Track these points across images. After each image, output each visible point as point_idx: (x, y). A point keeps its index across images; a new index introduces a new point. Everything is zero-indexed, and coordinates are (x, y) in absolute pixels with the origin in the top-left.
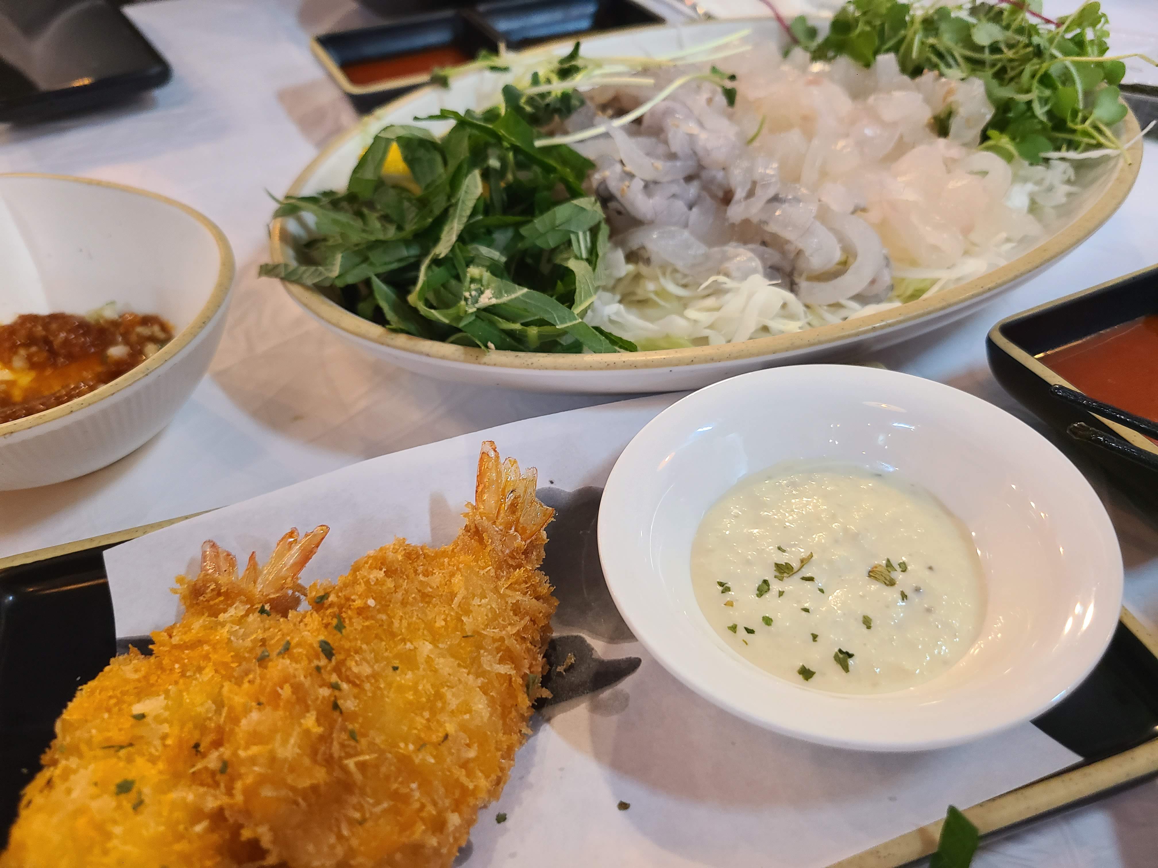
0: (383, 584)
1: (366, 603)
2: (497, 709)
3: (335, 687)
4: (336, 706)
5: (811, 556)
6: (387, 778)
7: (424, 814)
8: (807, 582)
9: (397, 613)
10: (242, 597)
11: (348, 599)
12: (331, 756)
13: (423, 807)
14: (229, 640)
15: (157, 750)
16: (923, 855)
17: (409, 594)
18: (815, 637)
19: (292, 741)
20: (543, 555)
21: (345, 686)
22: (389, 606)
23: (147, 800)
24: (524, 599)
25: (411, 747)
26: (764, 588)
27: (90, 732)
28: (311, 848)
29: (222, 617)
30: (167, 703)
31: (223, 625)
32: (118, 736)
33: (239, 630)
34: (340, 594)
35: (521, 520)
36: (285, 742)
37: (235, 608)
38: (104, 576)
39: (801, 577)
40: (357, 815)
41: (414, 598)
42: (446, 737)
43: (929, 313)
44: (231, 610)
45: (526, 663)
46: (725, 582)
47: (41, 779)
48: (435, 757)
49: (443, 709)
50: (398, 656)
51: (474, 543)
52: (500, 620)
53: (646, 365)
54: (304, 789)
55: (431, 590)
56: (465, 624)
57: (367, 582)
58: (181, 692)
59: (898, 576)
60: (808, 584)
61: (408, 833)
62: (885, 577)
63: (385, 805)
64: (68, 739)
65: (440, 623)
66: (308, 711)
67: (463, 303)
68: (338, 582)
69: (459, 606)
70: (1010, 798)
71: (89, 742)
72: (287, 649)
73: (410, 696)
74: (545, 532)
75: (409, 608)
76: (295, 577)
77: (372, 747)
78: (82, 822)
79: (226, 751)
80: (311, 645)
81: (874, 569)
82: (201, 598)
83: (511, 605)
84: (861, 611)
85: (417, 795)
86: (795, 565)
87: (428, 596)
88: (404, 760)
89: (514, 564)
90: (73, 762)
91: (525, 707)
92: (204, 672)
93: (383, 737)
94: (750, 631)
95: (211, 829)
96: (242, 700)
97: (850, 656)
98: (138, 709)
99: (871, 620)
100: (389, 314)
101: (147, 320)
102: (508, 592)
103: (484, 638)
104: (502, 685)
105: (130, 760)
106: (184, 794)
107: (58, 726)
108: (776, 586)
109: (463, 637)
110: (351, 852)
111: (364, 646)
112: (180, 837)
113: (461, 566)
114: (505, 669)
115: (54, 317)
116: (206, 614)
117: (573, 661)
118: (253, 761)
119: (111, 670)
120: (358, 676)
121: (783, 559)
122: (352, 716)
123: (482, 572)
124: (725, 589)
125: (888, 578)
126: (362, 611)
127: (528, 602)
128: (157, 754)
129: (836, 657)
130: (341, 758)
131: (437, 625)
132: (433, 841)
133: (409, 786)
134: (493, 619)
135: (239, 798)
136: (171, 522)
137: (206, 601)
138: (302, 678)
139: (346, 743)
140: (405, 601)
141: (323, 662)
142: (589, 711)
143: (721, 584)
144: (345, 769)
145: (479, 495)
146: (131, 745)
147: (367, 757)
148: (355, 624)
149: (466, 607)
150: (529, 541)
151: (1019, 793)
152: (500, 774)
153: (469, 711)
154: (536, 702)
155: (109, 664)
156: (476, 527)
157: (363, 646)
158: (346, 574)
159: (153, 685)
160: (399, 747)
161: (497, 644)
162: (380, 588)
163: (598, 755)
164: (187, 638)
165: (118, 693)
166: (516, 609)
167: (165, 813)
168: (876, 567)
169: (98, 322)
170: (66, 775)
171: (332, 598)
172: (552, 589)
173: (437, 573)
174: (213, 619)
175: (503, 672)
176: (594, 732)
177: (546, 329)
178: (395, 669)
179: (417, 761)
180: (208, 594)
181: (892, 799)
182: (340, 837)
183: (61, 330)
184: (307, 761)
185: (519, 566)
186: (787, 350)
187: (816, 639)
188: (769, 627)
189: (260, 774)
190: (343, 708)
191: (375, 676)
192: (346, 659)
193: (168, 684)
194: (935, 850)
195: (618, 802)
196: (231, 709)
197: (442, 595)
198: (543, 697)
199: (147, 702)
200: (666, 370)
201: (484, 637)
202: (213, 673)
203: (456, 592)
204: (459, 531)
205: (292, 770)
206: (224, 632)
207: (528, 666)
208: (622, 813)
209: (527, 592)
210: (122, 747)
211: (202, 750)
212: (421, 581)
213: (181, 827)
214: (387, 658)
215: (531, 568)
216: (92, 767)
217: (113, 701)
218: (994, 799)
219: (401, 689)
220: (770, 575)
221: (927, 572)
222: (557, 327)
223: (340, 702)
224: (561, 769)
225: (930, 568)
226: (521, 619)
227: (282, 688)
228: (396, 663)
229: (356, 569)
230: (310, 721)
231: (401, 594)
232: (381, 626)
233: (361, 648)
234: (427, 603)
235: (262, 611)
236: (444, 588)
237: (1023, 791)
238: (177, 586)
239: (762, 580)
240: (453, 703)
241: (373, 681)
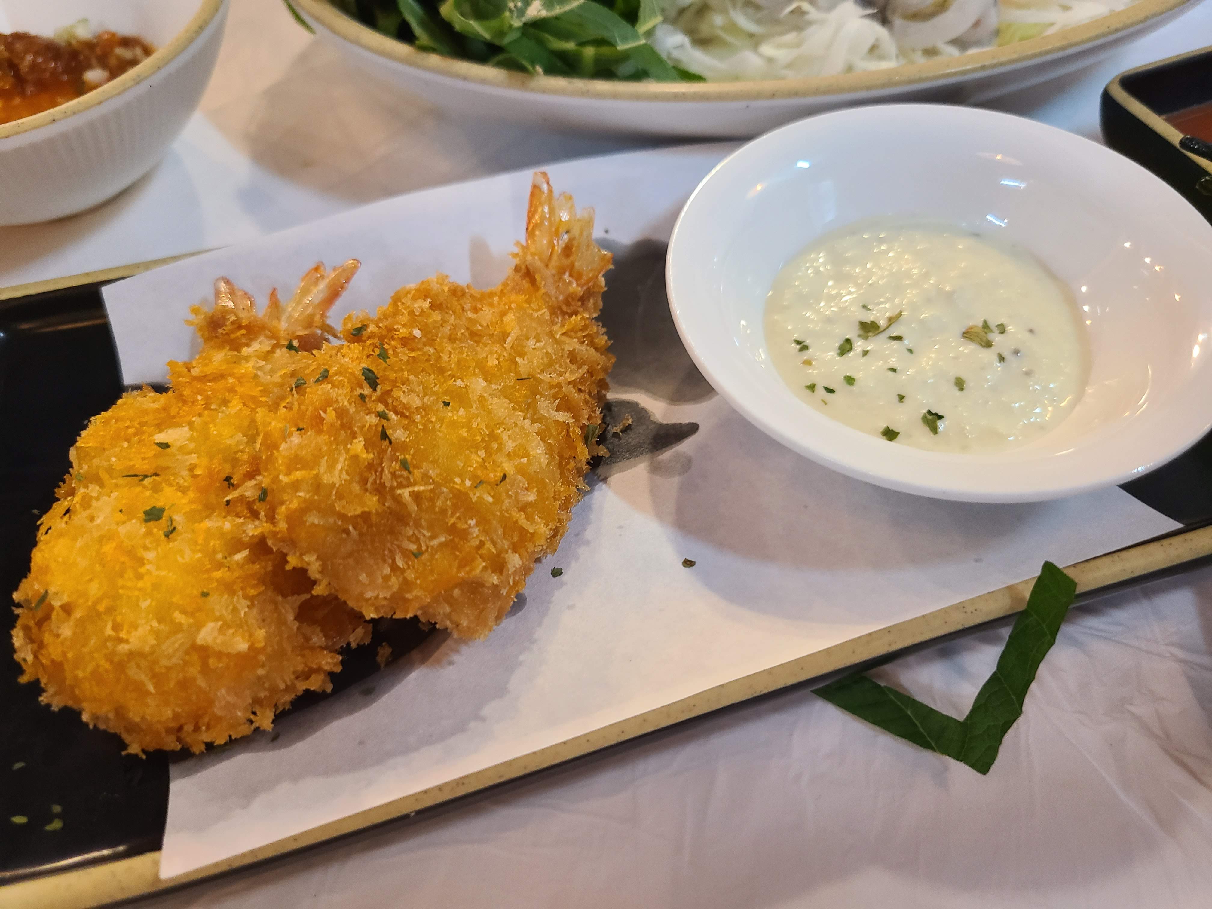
0: (428, 316)
1: (411, 333)
2: (554, 457)
3: (382, 416)
4: (384, 436)
5: (900, 314)
6: (443, 512)
7: (483, 551)
8: (896, 342)
9: (446, 347)
10: (267, 332)
11: (390, 330)
12: (383, 485)
13: (482, 544)
14: (256, 376)
15: (185, 481)
16: (1010, 613)
17: (457, 329)
18: (901, 398)
19: (339, 466)
20: (601, 304)
21: (392, 416)
22: (436, 340)
23: (179, 528)
24: (581, 348)
25: (468, 483)
26: (846, 347)
27: (109, 461)
28: (363, 577)
29: (245, 351)
30: (192, 434)
31: (247, 359)
32: (142, 466)
33: (266, 366)
34: (381, 325)
35: (577, 264)
36: (331, 467)
37: (260, 343)
38: (104, 316)
39: (888, 336)
40: (413, 547)
41: (462, 334)
42: (504, 477)
43: (1047, 52)
44: (255, 345)
45: (585, 413)
46: (802, 341)
47: (58, 508)
48: (493, 497)
49: (499, 449)
50: (446, 393)
51: (526, 284)
52: (557, 366)
53: (720, 97)
54: (356, 517)
55: (480, 328)
56: (519, 367)
57: (411, 313)
58: (206, 424)
59: (996, 338)
60: (895, 344)
61: (467, 569)
62: (980, 339)
63: (443, 539)
64: (85, 467)
65: (492, 362)
66: (354, 437)
67: (507, 14)
68: (375, 314)
69: (512, 347)
70: (1106, 560)
71: (110, 470)
72: (325, 376)
73: (464, 433)
74: (603, 279)
75: (457, 344)
76: (323, 316)
77: (426, 478)
78: (108, 548)
79: (264, 480)
80: (353, 374)
81: (970, 330)
82: (220, 331)
83: (568, 352)
84: (954, 373)
85: (475, 531)
86: (882, 323)
87: (477, 335)
88: (460, 497)
89: (569, 311)
90: (94, 490)
91: (584, 461)
92: (230, 405)
93: (437, 471)
94: (830, 391)
95: (251, 560)
96: (280, 425)
97: (940, 417)
98: (160, 438)
99: (964, 382)
100: (417, 30)
101: (127, 42)
102: (564, 338)
103: (540, 384)
104: (559, 434)
105: (156, 489)
106: (220, 524)
107: (73, 453)
108: (859, 345)
109: (518, 380)
110: (407, 585)
111: (412, 377)
112: (219, 566)
113: (513, 306)
114: (563, 417)
115: (17, 37)
116: (228, 348)
117: (630, 421)
118: (296, 486)
119: (125, 404)
120: (406, 407)
121: (869, 318)
122: (404, 447)
123: (536, 315)
124: (803, 347)
125: (984, 339)
126: (406, 342)
127: (586, 351)
128: (186, 484)
129: (925, 419)
130: (392, 489)
131: (490, 363)
132: (495, 579)
133: (467, 523)
134: (549, 365)
135: (283, 526)
136: (175, 258)
137: (227, 334)
138: (346, 403)
139: (398, 473)
140: (453, 336)
141: (367, 391)
142: (648, 472)
143: (798, 342)
144: (398, 500)
145: (530, 233)
146: (156, 475)
147: (422, 488)
148: (400, 355)
149: (519, 348)
150: (585, 288)
151: (1115, 556)
152: (558, 525)
153: (527, 455)
154: (592, 460)
155: (121, 398)
156: (527, 268)
157: (410, 377)
158: (386, 305)
159: (174, 417)
160: (455, 482)
161: (553, 391)
162: (425, 321)
163: (659, 515)
164: (208, 370)
165: (136, 424)
166: (573, 357)
167: (200, 541)
168: (971, 328)
169: (69, 44)
170: (86, 503)
171: (372, 328)
172: (610, 343)
173: (487, 310)
174: (236, 353)
175: (561, 420)
176: (654, 492)
177: (605, 50)
178: (446, 404)
179: (474, 499)
180: (228, 327)
181: (977, 560)
182: (394, 567)
183: (26, 52)
184: (356, 488)
185: (576, 313)
186: (883, 86)
187: (903, 400)
188: (852, 387)
189: (305, 501)
190: (393, 438)
191: (424, 407)
192: (391, 390)
193: (191, 416)
194: (1023, 607)
195: (684, 559)
196: (267, 436)
197: (493, 334)
198: (599, 455)
199: (170, 431)
200: (741, 105)
201: (540, 381)
202: (240, 406)
203: (508, 332)
204: (509, 271)
205: (340, 496)
206: (248, 367)
207: (587, 417)
208: (688, 570)
209: (584, 342)
210: (146, 476)
211: (235, 482)
212: (469, 318)
213: (219, 556)
214: (436, 393)
215: (588, 317)
216: (115, 494)
217: (131, 431)
218: (1087, 561)
219: (453, 425)
220: (852, 333)
221: (1028, 335)
222: (618, 48)
223: (389, 432)
224: (621, 527)
225: (1031, 331)
226: (579, 367)
227: (325, 412)
228: (447, 398)
229: (397, 299)
230: (358, 446)
231: (449, 328)
232: (428, 360)
233: (408, 380)
234: (476, 342)
235: (290, 347)
236: (496, 327)
237: (1119, 554)
238: (192, 317)
239: (844, 339)
240: (510, 446)
241: (423, 413)
